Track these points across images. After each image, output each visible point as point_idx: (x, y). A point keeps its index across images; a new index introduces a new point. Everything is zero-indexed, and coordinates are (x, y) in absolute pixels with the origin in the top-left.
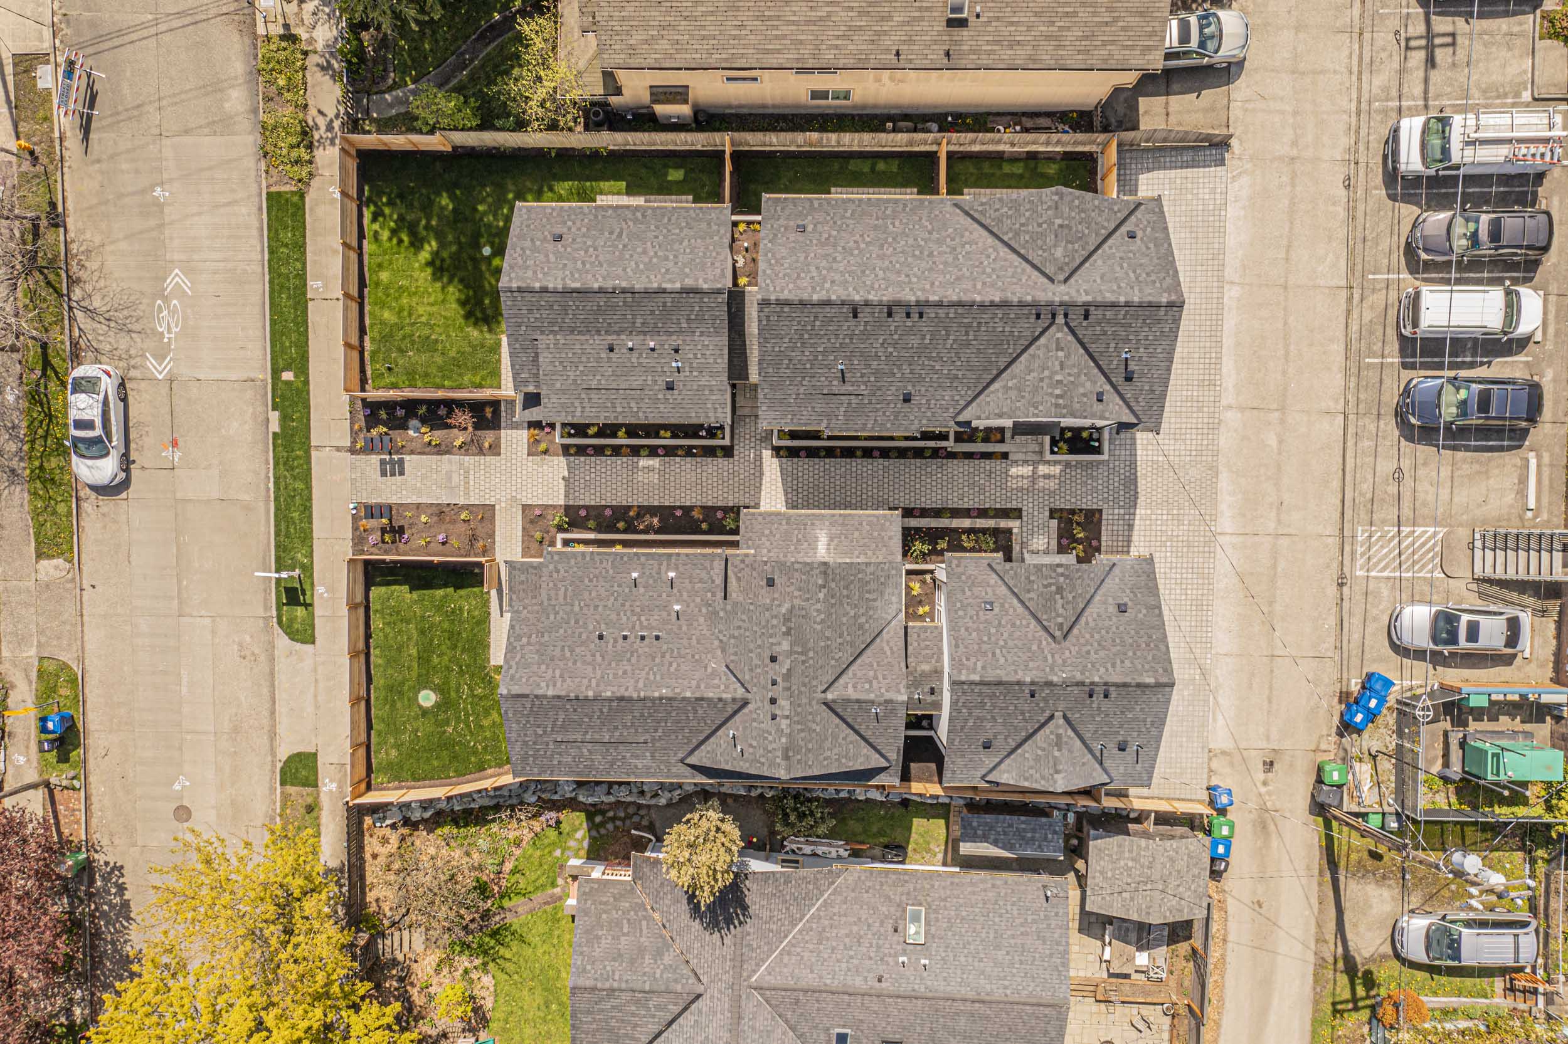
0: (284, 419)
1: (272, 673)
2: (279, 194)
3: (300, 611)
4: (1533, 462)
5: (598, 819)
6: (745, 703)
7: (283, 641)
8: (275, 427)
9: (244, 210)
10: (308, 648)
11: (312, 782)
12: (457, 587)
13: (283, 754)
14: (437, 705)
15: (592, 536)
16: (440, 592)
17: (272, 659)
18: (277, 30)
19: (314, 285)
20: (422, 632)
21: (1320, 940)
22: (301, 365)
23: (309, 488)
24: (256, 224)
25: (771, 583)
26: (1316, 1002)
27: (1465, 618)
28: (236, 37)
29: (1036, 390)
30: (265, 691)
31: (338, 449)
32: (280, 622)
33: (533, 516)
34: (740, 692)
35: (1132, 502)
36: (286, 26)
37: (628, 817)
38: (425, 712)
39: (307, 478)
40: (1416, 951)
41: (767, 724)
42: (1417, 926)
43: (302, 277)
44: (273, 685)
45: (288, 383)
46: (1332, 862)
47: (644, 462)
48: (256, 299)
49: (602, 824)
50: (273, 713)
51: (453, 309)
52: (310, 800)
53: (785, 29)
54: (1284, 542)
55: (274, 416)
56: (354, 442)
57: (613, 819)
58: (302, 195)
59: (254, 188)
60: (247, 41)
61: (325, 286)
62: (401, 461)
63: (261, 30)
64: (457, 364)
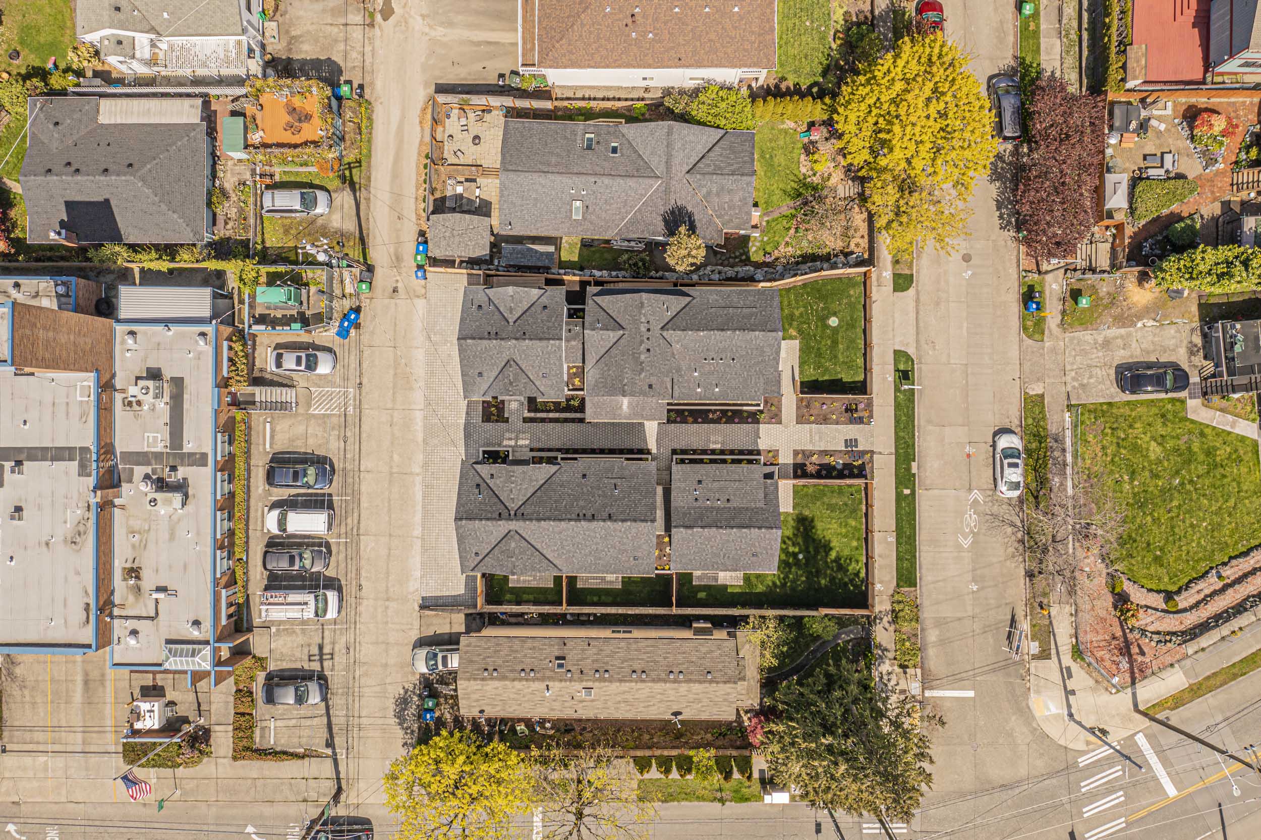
0: (909, 469)
1: (918, 334)
2: (910, 586)
3: (902, 367)
4: (268, 446)
5: (744, 257)
6: (662, 328)
7: (911, 351)
8: (914, 465)
9: (929, 578)
10: (897, 348)
11: (896, 276)
12: (817, 381)
13: (911, 292)
14: (828, 318)
15: (745, 408)
16: (826, 378)
17: (917, 341)
18: (910, 671)
19: (892, 539)
20: (836, 357)
21: (368, 200)
22: (899, 497)
23: (896, 433)
24: (923, 571)
25: (650, 386)
26: (369, 166)
27: (302, 368)
28: (932, 668)
29: (523, 480)
30: (921, 325)
31: (880, 453)
32: (913, 361)
33: (776, 418)
34: (665, 333)
35: (467, 426)
36: (905, 673)
37: (727, 259)
38: (835, 314)
39: (897, 438)
40: (321, 196)
41: (651, 319)
42: (321, 208)
43: (898, 543)
44: (917, 328)
45: (907, 488)
46: (362, 240)
47: (718, 446)
48: (923, 532)
49: (741, 255)
50: (917, 313)
51: (819, 525)
52: (897, 266)
53: (644, 656)
54: (389, 405)
55: (914, 470)
56: (872, 457)
57: (736, 257)
58: (898, 585)
59: (924, 589)
60: (926, 666)
61: (886, 538)
62: (846, 447)
63: (919, 671)
64: (815, 498)
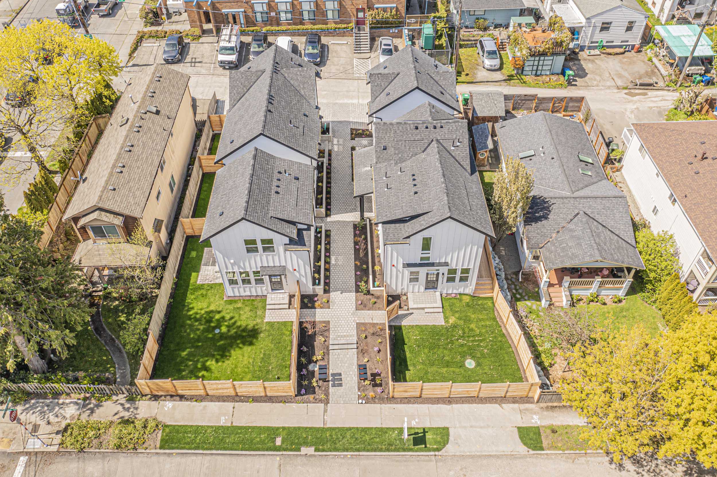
0: (306, 444)
1: (472, 457)
2: (162, 440)
3: (429, 436)
4: (332, 42)
6: (437, 141)
7: (450, 449)
8: (311, 450)
9: (168, 466)
10: (451, 431)
11: (537, 431)
12: (404, 343)
13: (522, 449)
14: (473, 357)
16: (408, 354)
17: (463, 457)
18: (58, 438)
19: (223, 422)
20: (432, 365)
22: (272, 431)
23: (350, 429)
24: (178, 459)
25: (385, 149)
27: (383, 47)
28: (53, 467)
30: (485, 462)
31: (325, 411)
32: (438, 450)
33: (361, 306)
34: (434, 144)
36: (58, 433)
38: (478, 364)
39: (343, 431)
40: (496, 62)
42: (488, 63)
43: (217, 429)
44: (480, 456)
45: (283, 442)
47: (333, 262)
48: (226, 460)
49: (520, 294)
50: (498, 457)
52: (549, 431)
55: (304, 450)
56: (321, 401)
57: (517, 290)
58: (166, 427)
59: (155, 458)
60: (59, 459)
61: (225, 415)
62: (333, 375)
63: (54, 448)
